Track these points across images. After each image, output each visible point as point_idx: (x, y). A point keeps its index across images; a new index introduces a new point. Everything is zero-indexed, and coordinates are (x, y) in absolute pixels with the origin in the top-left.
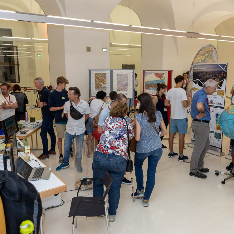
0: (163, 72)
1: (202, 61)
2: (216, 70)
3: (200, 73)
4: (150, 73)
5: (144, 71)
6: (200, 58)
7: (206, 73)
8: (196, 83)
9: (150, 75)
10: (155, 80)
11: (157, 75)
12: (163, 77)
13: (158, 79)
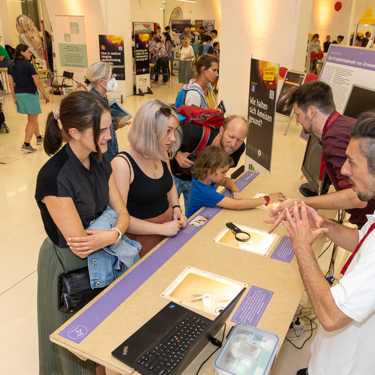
0: (149, 24)
1: (175, 17)
2: (185, 23)
3: (175, 25)
4: (138, 24)
5: (133, 23)
6: (174, 15)
7: (179, 25)
8: (173, 31)
9: (139, 26)
10: (143, 30)
11: (145, 26)
12: (150, 28)
13: (146, 29)
